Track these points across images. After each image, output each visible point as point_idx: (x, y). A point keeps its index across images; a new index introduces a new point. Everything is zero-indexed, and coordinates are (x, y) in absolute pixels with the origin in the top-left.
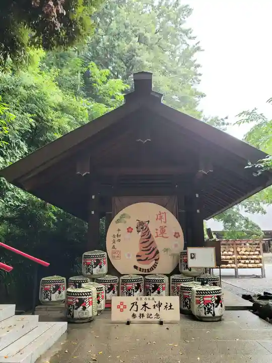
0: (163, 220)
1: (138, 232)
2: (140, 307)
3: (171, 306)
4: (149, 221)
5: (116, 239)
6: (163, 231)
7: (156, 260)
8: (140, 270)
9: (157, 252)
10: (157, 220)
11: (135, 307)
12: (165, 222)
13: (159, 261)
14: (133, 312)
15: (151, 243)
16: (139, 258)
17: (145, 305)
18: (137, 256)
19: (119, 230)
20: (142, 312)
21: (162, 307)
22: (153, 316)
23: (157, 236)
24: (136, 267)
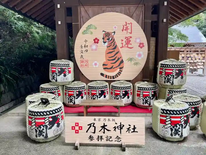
0: (129, 31)
1: (105, 42)
2: (98, 128)
3: (134, 128)
4: (114, 32)
5: (84, 49)
6: (128, 41)
7: (121, 68)
8: (106, 77)
9: (122, 62)
10: (123, 31)
11: (92, 129)
12: (131, 33)
13: (123, 70)
14: (90, 133)
15: (116, 54)
16: (105, 67)
17: (104, 127)
18: (103, 65)
19: (86, 41)
20: (101, 134)
21: (125, 129)
22: (113, 138)
23: (122, 47)
24: (102, 74)
